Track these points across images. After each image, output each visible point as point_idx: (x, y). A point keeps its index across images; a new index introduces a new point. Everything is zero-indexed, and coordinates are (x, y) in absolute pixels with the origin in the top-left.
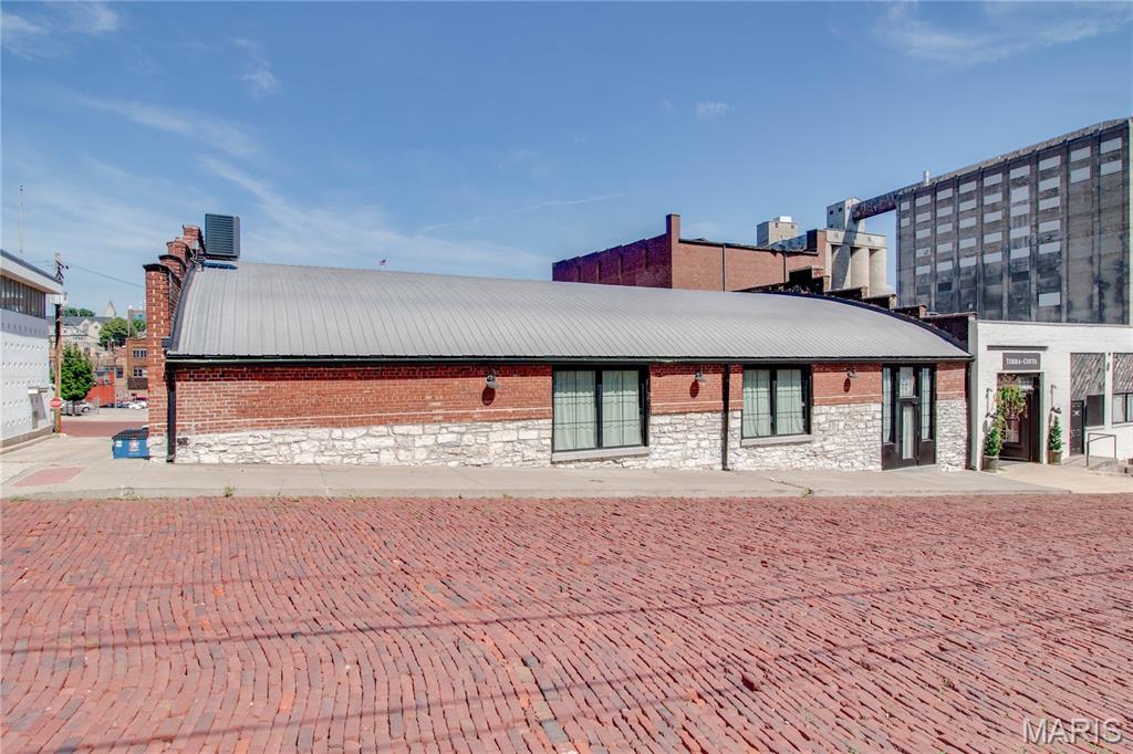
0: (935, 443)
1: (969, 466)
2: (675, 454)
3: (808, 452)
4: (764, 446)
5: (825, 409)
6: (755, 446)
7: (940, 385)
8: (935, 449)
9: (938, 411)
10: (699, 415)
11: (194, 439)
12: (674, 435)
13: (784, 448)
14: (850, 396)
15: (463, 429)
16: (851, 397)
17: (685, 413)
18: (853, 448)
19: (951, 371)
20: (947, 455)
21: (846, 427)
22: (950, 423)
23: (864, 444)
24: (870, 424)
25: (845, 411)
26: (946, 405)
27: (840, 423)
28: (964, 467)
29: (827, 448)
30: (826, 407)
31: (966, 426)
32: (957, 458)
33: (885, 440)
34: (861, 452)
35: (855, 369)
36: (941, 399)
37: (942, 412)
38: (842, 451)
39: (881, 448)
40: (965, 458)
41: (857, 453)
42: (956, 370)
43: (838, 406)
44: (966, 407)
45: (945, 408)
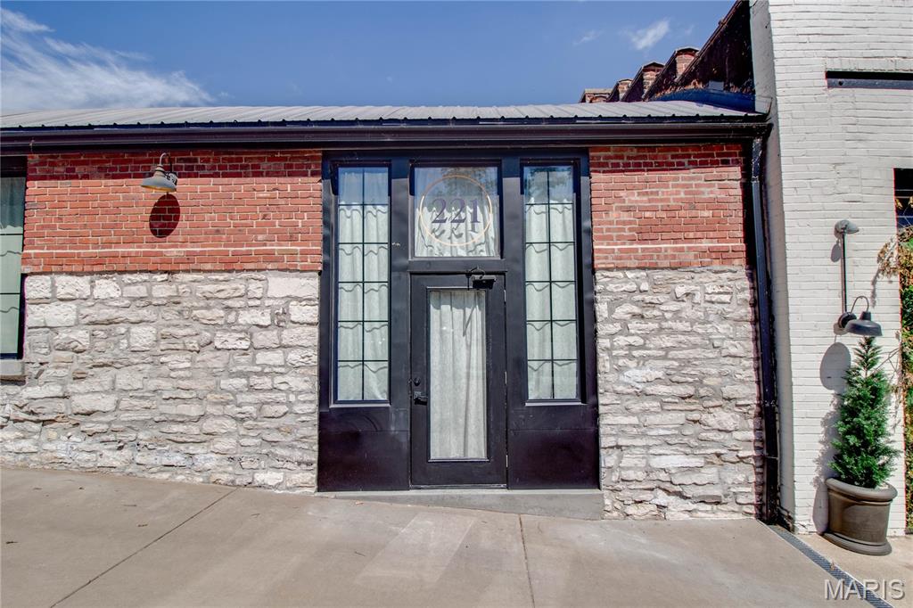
0: (596, 415)
1: (773, 510)
3: (8, 410)
5: (68, 284)
7: (605, 221)
8: (596, 437)
9: (602, 309)
14: (171, 249)
16: (174, 252)
18: (194, 410)
19: (668, 175)
20: (656, 462)
21: (163, 344)
22: (667, 349)
23: (241, 398)
24: (269, 338)
25: (155, 294)
26: (645, 286)
27: (134, 329)
28: (752, 510)
29: (83, 402)
30: (73, 279)
31: (750, 363)
32: (710, 474)
33: (348, 388)
34: (230, 425)
35: (203, 168)
36: (618, 269)
37: (620, 312)
38: (146, 415)
39: (316, 417)
40: (753, 478)
41: (209, 426)
42: (692, 172)
43: (126, 277)
44: (747, 295)
45: (638, 297)
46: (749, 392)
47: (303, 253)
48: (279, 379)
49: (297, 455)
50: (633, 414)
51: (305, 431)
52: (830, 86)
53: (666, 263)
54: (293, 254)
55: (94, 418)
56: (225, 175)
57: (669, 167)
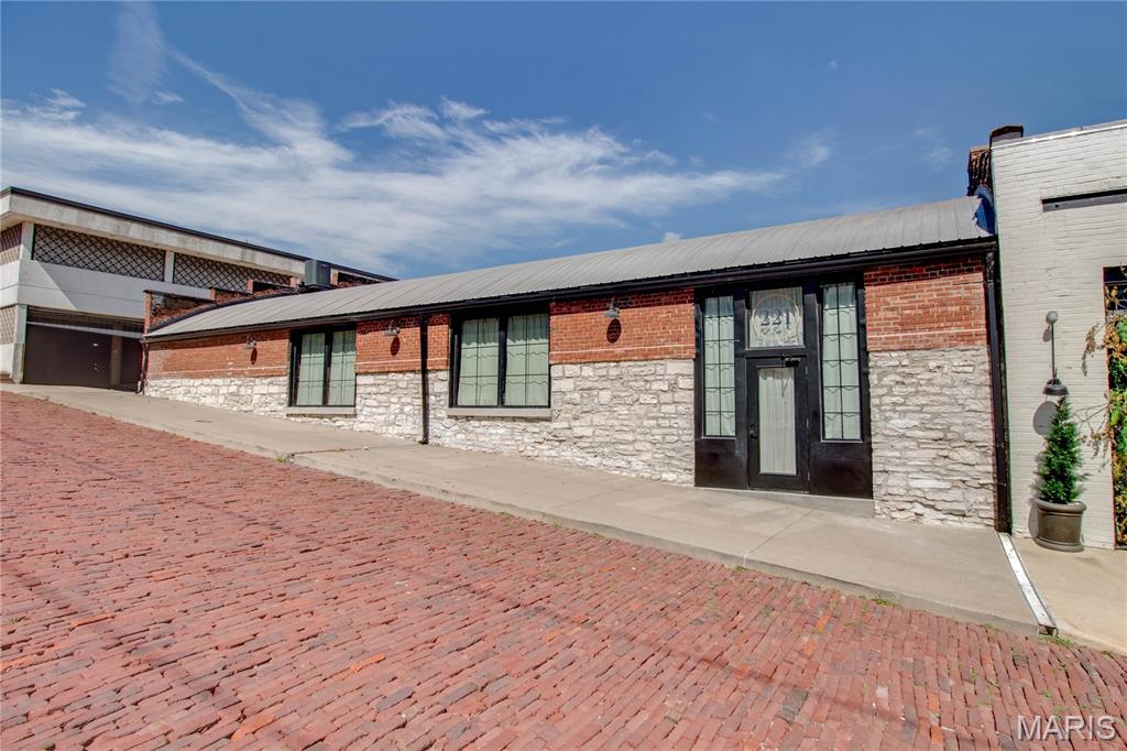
0: (871, 450)
2: (379, 418)
3: (545, 434)
4: (480, 419)
5: (570, 369)
6: (468, 418)
8: (870, 464)
9: (873, 378)
10: (401, 376)
11: (151, 383)
12: (379, 397)
13: (510, 424)
14: (618, 349)
15: (240, 383)
16: (619, 351)
17: (388, 372)
18: (630, 437)
19: (924, 283)
20: (913, 484)
21: (615, 401)
22: (922, 406)
23: (654, 431)
24: (667, 397)
25: (611, 374)
26: (905, 362)
27: (601, 393)
28: (992, 522)
29: (578, 431)
30: (573, 366)
31: (989, 416)
32: (956, 494)
33: (712, 429)
34: (648, 446)
35: (631, 303)
36: (886, 351)
37: (887, 380)
38: (607, 439)
39: (693, 443)
40: (991, 500)
41: (638, 446)
42: (943, 280)
43: (597, 365)
44: (987, 367)
45: (901, 370)
46: (987, 437)
47: (685, 348)
48: (673, 421)
49: (684, 465)
50: (897, 450)
51: (687, 451)
52: (1045, 210)
53: (922, 346)
54: (680, 348)
55: (583, 440)
56: (643, 306)
57: (925, 277)
